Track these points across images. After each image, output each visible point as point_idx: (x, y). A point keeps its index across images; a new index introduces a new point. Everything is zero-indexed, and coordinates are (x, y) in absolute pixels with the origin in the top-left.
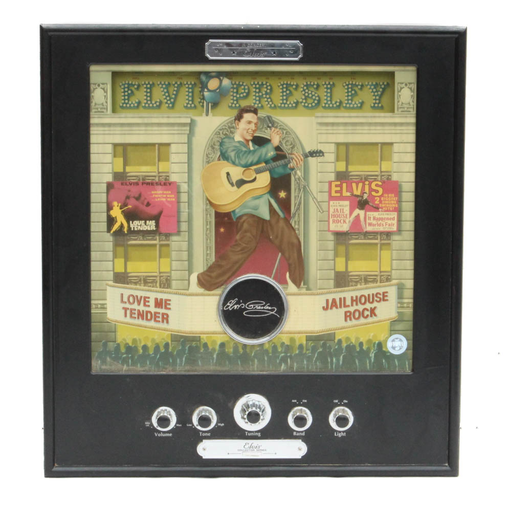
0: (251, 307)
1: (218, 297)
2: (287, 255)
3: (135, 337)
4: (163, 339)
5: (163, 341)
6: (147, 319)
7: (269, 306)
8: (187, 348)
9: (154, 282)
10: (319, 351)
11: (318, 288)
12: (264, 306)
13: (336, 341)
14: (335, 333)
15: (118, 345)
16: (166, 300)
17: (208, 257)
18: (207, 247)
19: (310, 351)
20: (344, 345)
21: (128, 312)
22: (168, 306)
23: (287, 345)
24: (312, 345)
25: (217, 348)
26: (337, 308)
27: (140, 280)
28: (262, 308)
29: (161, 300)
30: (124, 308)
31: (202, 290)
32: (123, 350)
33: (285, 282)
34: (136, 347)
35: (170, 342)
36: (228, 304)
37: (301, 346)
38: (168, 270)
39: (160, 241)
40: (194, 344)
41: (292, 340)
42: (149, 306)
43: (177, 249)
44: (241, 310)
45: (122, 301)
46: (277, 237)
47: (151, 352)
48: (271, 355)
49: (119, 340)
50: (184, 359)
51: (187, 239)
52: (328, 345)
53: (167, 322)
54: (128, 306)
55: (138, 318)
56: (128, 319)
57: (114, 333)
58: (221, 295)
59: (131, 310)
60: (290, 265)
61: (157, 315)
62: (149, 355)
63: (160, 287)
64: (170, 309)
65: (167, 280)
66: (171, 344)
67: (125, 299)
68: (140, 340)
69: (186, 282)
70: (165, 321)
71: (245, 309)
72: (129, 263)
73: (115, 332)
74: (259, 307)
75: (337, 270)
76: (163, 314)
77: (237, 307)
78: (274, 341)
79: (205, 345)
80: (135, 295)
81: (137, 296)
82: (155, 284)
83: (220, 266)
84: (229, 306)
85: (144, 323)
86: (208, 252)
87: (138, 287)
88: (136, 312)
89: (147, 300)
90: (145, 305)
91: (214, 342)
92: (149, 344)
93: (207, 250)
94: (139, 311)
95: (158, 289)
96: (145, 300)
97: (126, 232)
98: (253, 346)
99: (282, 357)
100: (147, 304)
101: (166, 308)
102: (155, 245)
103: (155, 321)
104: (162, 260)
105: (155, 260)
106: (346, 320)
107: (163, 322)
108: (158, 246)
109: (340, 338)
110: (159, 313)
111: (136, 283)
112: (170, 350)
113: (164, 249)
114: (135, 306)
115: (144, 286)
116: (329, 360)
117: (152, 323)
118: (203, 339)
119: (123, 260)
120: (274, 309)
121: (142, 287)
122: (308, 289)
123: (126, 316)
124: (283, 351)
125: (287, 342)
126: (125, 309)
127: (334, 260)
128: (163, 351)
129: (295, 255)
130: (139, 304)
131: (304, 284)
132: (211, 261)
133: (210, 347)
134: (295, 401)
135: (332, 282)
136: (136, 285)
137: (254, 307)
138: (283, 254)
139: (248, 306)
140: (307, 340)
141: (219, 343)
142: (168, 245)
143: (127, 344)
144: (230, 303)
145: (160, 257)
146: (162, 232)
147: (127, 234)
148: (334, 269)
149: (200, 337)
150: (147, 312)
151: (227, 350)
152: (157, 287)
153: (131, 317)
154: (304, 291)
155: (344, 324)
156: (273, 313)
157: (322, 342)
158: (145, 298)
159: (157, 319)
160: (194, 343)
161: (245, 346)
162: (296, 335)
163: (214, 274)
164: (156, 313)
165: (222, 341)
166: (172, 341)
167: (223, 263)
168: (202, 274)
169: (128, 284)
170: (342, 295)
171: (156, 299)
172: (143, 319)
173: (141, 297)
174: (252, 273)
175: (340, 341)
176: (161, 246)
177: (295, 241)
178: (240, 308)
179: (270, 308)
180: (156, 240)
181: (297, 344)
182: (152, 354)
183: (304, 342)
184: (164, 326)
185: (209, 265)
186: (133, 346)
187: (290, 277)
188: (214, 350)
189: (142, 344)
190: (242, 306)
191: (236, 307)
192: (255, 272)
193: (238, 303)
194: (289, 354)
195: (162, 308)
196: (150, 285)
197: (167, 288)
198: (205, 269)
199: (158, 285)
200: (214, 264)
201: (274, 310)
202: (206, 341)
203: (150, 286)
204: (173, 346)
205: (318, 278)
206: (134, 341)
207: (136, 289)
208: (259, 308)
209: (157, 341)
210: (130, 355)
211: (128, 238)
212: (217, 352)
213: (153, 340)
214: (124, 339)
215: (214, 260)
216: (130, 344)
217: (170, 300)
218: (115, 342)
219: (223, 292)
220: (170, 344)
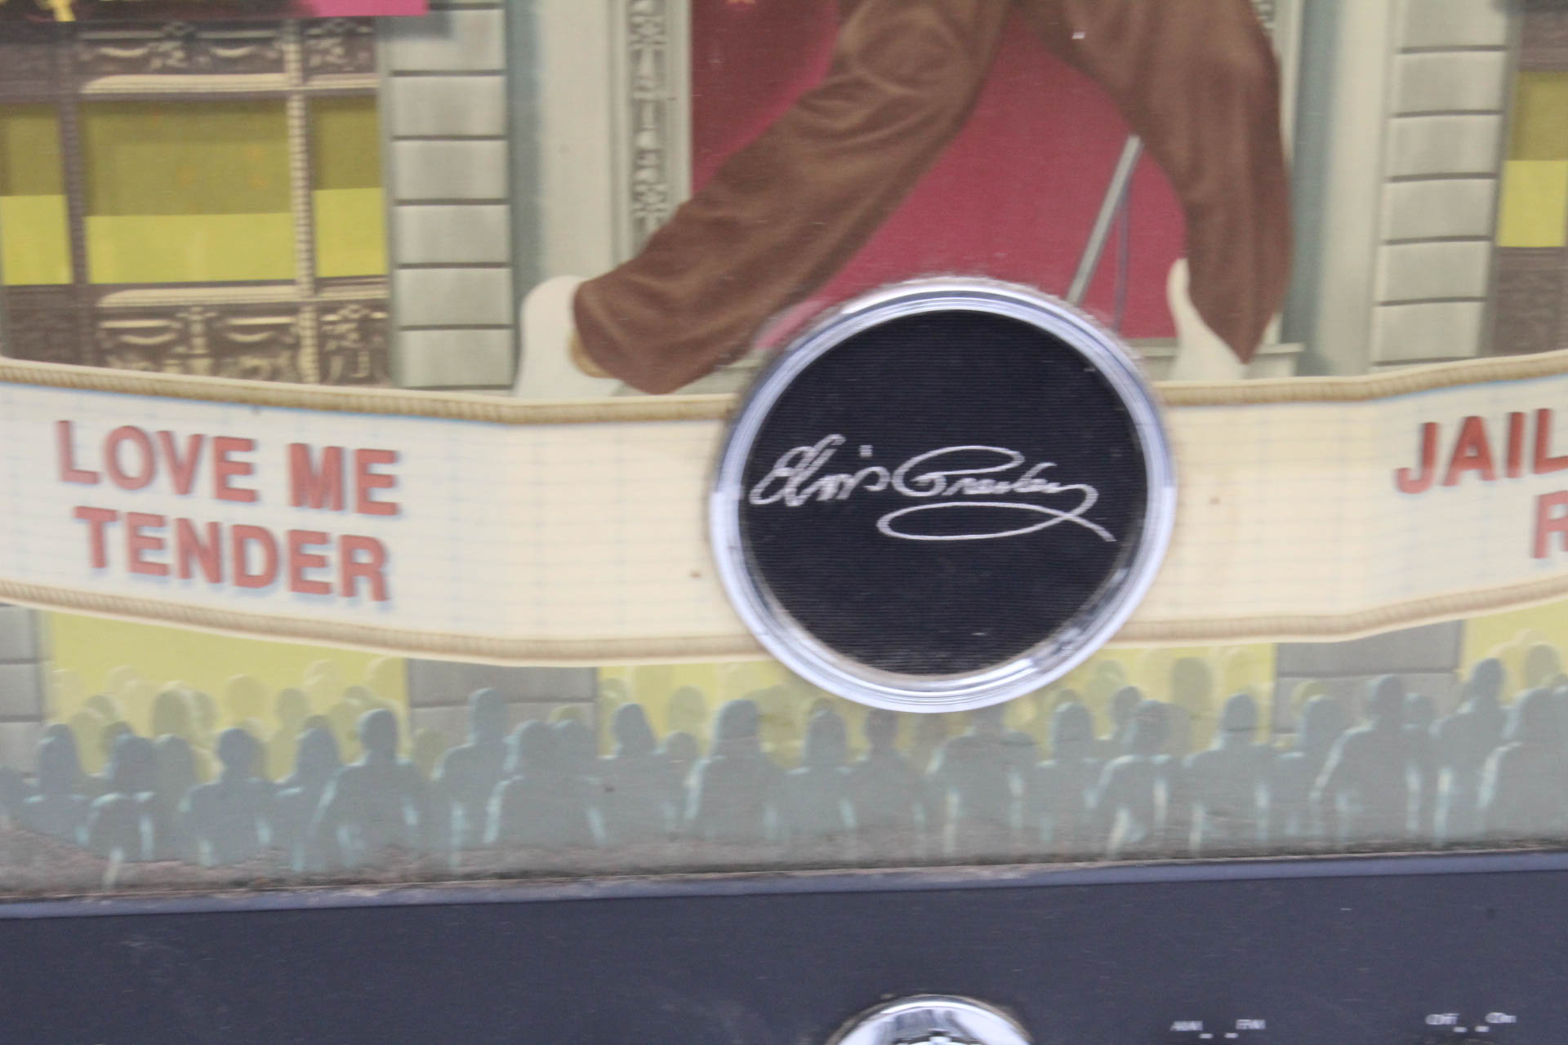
0: (931, 485)
1: (710, 432)
2: (1179, 150)
3: (170, 685)
4: (353, 692)
5: (355, 702)
6: (245, 580)
7: (1047, 475)
8: (512, 740)
9: (280, 342)
10: (1352, 731)
11: (1377, 353)
12: (1012, 476)
13: (1466, 672)
14: (1459, 626)
15: (63, 736)
16: (367, 457)
17: (645, 175)
18: (637, 106)
19: (1297, 737)
20: (1516, 692)
21: (116, 536)
22: (382, 495)
23: (1156, 710)
24: (1315, 698)
25: (708, 731)
26: (1487, 474)
27: (185, 337)
28: (1003, 487)
29: (335, 454)
30: (83, 512)
31: (603, 390)
32: (96, 764)
33: (1162, 327)
34: (181, 749)
35: (399, 707)
36: (781, 471)
37: (1241, 712)
38: (375, 264)
39: (308, 72)
40: (555, 716)
41: (1190, 674)
42: (250, 496)
43: (427, 128)
44: (867, 505)
45: (70, 472)
46: (1116, 30)
47: (281, 771)
48: (1047, 763)
49: (66, 707)
50: (494, 807)
51: (496, 59)
52: (1412, 696)
53: (381, 593)
54: (107, 495)
55: (186, 573)
56: (118, 581)
57: (27, 668)
58: (732, 418)
59: (136, 521)
60: (1194, 214)
61: (312, 550)
62: (270, 788)
63: (324, 377)
64: (391, 510)
65: (366, 327)
66: (412, 720)
67: (90, 457)
68: (204, 701)
69: (499, 340)
70: (364, 586)
71: (891, 499)
72: (98, 226)
73: (35, 660)
74: (977, 486)
75: (1510, 238)
76: (351, 544)
77: (841, 486)
78: (1070, 686)
79: (633, 718)
80: (151, 427)
81: (167, 436)
82: (283, 360)
83: (726, 231)
84: (780, 483)
85: (227, 599)
86: (646, 140)
87: (171, 376)
88: (169, 535)
89: (237, 456)
90: (224, 491)
91: (687, 702)
92: (267, 726)
93: (637, 128)
94: (185, 525)
95: (312, 389)
96: (221, 458)
97: (65, 16)
98: (935, 724)
99: (1121, 774)
100: (239, 482)
101: (368, 506)
102: (272, 103)
103: (300, 585)
104: (329, 200)
105: (276, 202)
106: (1539, 550)
107: (350, 590)
108: (295, 109)
109: (1492, 653)
110: (322, 538)
111: (155, 356)
112: (404, 758)
113: (336, 125)
114: (160, 498)
115: (215, 371)
116: (1414, 782)
117: (280, 602)
118: (615, 684)
119: (52, 207)
120: (1079, 497)
121: (201, 380)
122: (1307, 364)
123: (100, 559)
124: (1128, 738)
125: (1155, 691)
126: (96, 519)
127: (1495, 175)
128: (359, 763)
129: (1239, 151)
130: (184, 480)
131: (1285, 338)
132: (664, 197)
133: (663, 731)
134: (1194, 1026)
135: (1468, 318)
136: (159, 368)
137: (951, 481)
138: (1153, 150)
139: (908, 479)
140: (1280, 673)
141: (717, 701)
142: (365, 101)
143: (123, 728)
144: (792, 463)
145: (315, 180)
146: (324, 11)
147: (72, 29)
148: (1490, 237)
149: (594, 672)
150: (243, 534)
151: (767, 747)
152: (299, 379)
153: (138, 565)
154: (1281, 376)
155: (1523, 571)
156: (1071, 516)
157: (1375, 682)
158: (224, 445)
159: (313, 575)
160: (560, 708)
161: (883, 722)
162: (1214, 645)
163: (683, 287)
164: (299, 538)
165: (738, 695)
166: (414, 704)
167: (750, 211)
168: (602, 285)
169: (100, 360)
170: (1528, 398)
171: (299, 452)
172: (215, 576)
173: (197, 441)
174: (940, 269)
175: (1491, 672)
176: (318, 104)
177: (1241, 56)
178: (859, 491)
179: (1053, 488)
180: (277, 66)
181: (1221, 693)
182: (289, 785)
183: (1263, 685)
184: (362, 612)
185: (652, 227)
186: (164, 737)
187: (1196, 293)
188: (685, 746)
189: (223, 725)
190: (873, 478)
191: (828, 486)
192: (962, 267)
193: (843, 461)
194: (1161, 758)
195: (339, 506)
196: (249, 362)
197: (370, 380)
198: (626, 256)
199: (307, 360)
200: (683, 216)
201: (1076, 498)
202: (633, 699)
203: (252, 373)
204: (420, 731)
205: (1381, 294)
206: (168, 707)
207: (155, 393)
208: (985, 487)
209: (320, 706)
210: (144, 796)
211: (86, 56)
212: (704, 761)
213: (291, 700)
214: (100, 703)
215: (682, 192)
216: (143, 728)
217: (390, 457)
218: (39, 717)
219: (747, 397)
220: (403, 726)
